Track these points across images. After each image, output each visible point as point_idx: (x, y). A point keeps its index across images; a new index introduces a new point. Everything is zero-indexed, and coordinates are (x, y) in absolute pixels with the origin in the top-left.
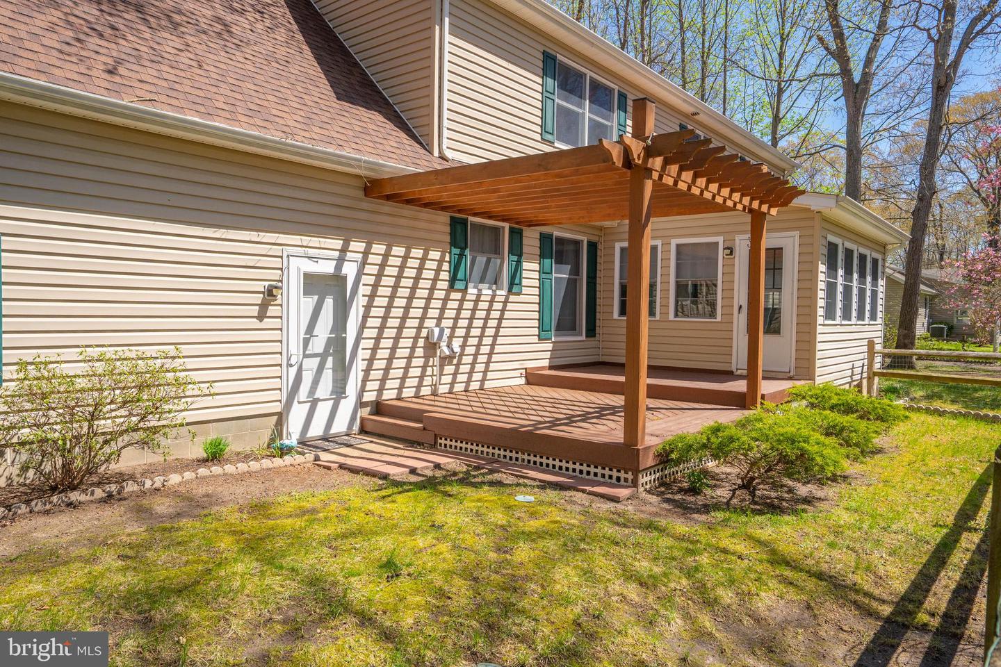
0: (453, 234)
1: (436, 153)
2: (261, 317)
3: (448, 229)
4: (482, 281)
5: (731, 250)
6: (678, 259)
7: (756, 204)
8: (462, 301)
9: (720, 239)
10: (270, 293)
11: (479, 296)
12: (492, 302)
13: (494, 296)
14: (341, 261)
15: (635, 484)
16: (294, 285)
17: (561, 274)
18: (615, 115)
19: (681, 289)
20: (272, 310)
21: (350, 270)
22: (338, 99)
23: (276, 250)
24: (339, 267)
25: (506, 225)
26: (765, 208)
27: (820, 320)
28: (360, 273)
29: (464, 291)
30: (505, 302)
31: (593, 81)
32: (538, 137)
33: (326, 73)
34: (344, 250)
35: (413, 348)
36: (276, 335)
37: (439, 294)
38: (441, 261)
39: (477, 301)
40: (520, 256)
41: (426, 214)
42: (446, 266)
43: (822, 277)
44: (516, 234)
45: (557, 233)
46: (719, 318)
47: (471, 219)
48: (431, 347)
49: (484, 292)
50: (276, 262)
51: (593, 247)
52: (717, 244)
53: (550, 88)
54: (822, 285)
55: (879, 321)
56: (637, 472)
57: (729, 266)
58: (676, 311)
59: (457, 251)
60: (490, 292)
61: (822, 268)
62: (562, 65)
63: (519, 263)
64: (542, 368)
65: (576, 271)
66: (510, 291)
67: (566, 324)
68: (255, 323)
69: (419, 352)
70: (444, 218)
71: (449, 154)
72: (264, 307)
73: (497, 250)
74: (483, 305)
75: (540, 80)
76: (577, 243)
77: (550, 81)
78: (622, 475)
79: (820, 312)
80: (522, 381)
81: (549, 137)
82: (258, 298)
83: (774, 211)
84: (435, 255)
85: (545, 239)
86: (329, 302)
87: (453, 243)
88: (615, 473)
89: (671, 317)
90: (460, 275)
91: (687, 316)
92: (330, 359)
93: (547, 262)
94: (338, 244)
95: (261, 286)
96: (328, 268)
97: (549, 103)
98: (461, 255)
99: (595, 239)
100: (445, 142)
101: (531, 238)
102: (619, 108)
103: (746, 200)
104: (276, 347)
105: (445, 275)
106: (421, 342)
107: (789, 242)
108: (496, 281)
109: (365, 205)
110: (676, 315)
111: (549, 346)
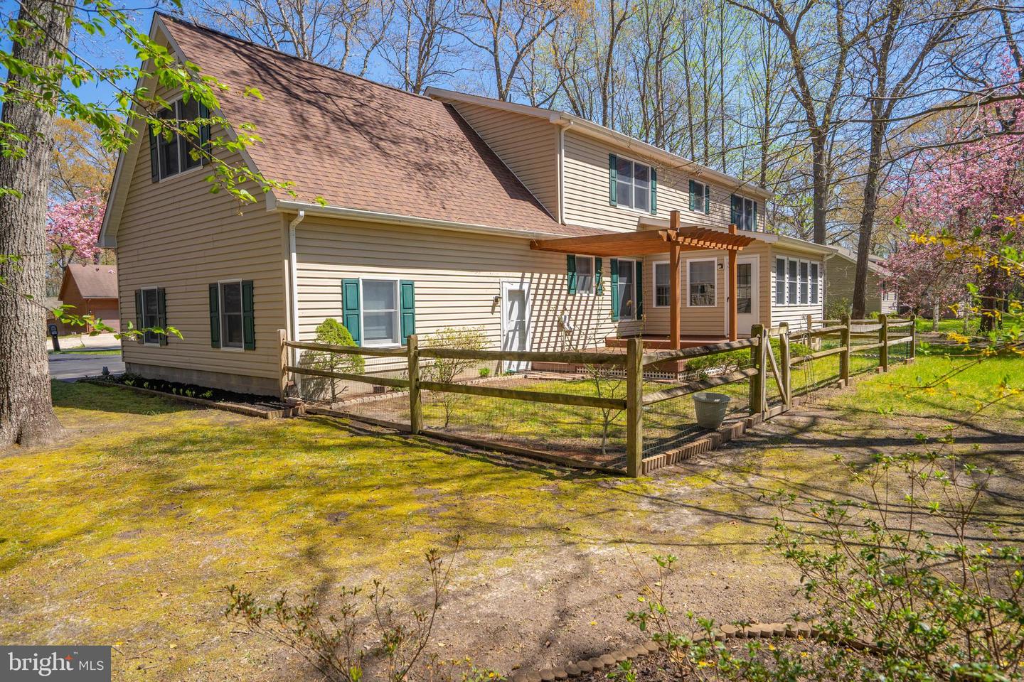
0: (568, 264)
1: (560, 222)
2: (493, 312)
3: (566, 262)
4: (582, 289)
5: (722, 265)
6: (691, 271)
7: (730, 247)
8: (573, 300)
9: (715, 259)
10: (496, 300)
11: (581, 297)
12: (587, 300)
13: (588, 297)
14: (522, 283)
15: (676, 378)
16: (505, 296)
17: (622, 283)
18: (650, 183)
19: (693, 288)
20: (497, 309)
21: (525, 287)
22: (511, 197)
23: (497, 280)
24: (521, 286)
25: (594, 257)
26: (735, 248)
27: (773, 304)
28: (529, 289)
29: (574, 295)
30: (594, 300)
31: (637, 165)
32: (608, 204)
33: (500, 181)
34: (523, 277)
35: (552, 327)
36: (497, 321)
37: (563, 297)
38: (563, 280)
39: (580, 300)
40: (600, 274)
41: (556, 255)
42: (566, 282)
43: (773, 280)
44: (599, 262)
45: (620, 259)
46: (716, 306)
47: (577, 255)
48: (561, 326)
49: (584, 295)
50: (497, 286)
51: (639, 265)
52: (714, 262)
53: (613, 174)
54: (773, 284)
55: (819, 303)
56: (677, 372)
57: (721, 274)
58: (691, 301)
59: (570, 273)
60: (586, 295)
61: (773, 274)
62: (620, 159)
63: (600, 278)
64: (613, 338)
65: (630, 280)
66: (596, 293)
67: (625, 312)
68: (490, 315)
69: (555, 329)
70: (564, 256)
71: (566, 222)
72: (493, 307)
73: (588, 271)
74: (583, 303)
75: (608, 171)
76: (630, 263)
77: (613, 171)
78: (670, 375)
79: (773, 299)
80: (604, 345)
81: (614, 203)
82: (491, 303)
83: (741, 249)
84: (560, 277)
85: (613, 262)
86: (516, 304)
87: (569, 270)
88: (667, 374)
89: (688, 305)
90: (572, 287)
91: (697, 304)
92: (517, 333)
93: (615, 276)
94: (520, 274)
95: (492, 297)
96: (516, 287)
97: (613, 183)
98: (573, 275)
99: (640, 260)
100: (565, 216)
101: (606, 262)
102: (652, 179)
103: (725, 246)
104: (498, 327)
105: (565, 287)
106: (556, 324)
107: (754, 260)
108: (589, 289)
109: (531, 254)
110: (691, 304)
111: (617, 325)
